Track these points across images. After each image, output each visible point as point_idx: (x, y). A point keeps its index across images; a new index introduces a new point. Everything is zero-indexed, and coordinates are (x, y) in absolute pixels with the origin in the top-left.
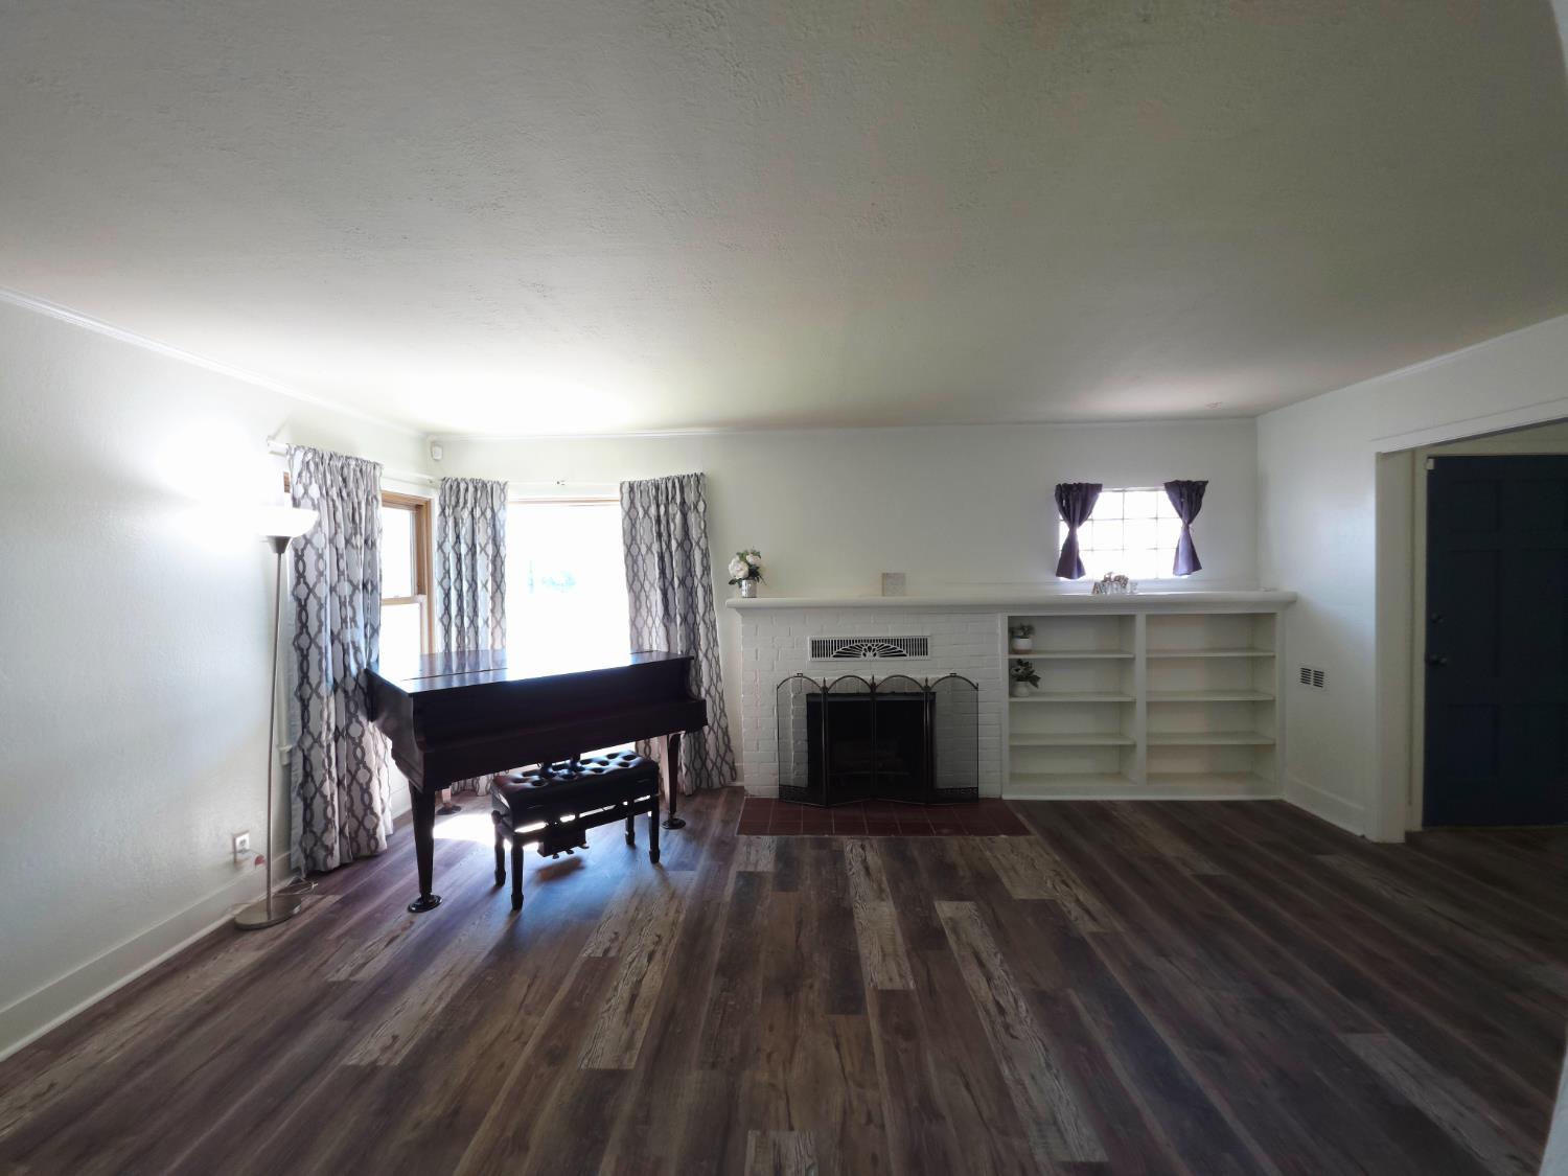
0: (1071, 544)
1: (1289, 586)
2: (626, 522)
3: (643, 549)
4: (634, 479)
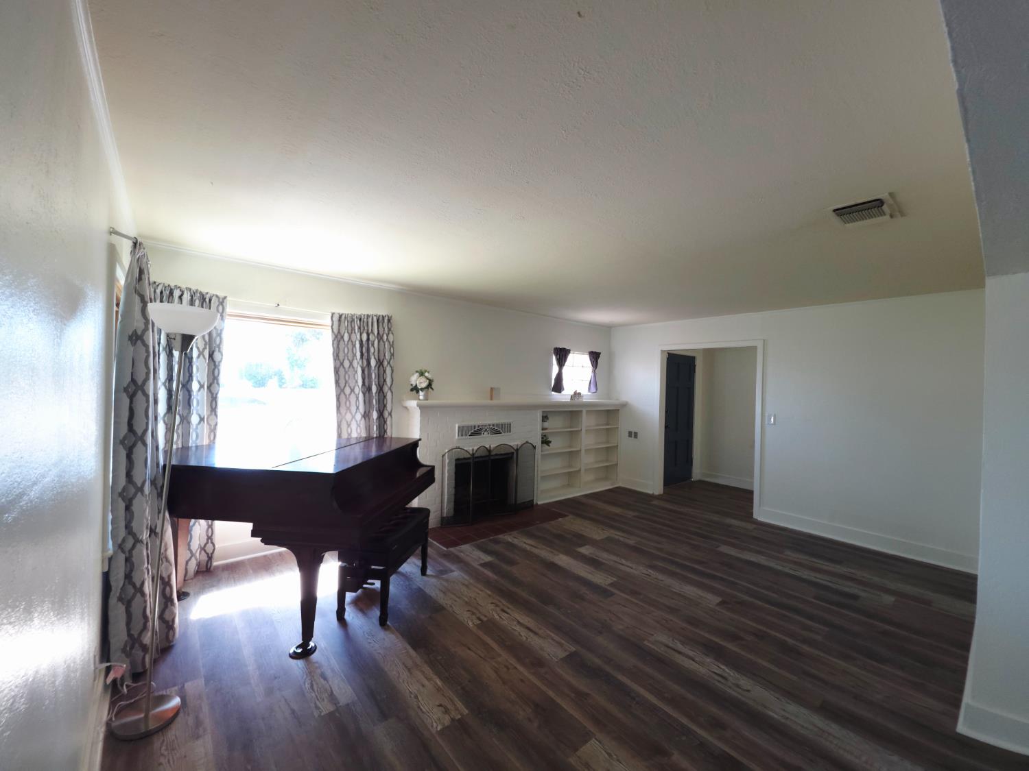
0: (559, 378)
1: (624, 398)
2: (335, 342)
3: (347, 364)
4: (341, 312)
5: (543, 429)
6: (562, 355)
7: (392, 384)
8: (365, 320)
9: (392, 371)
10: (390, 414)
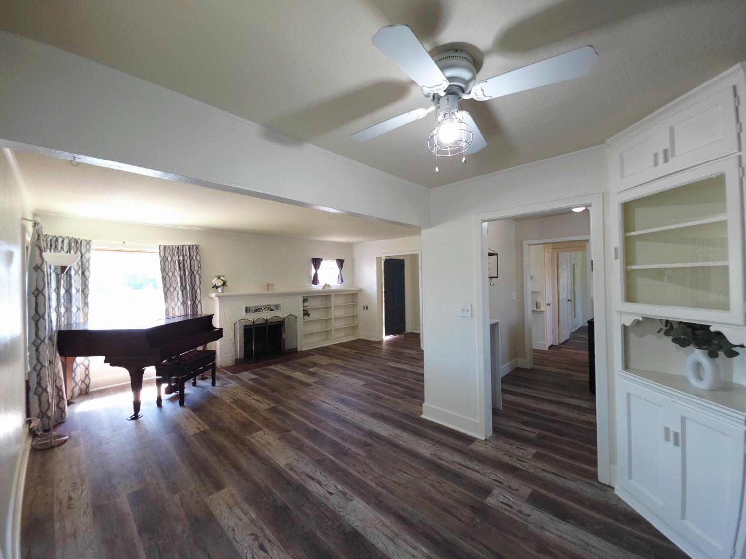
0: (316, 275)
1: (360, 286)
2: (162, 262)
3: (170, 274)
4: (165, 245)
5: (304, 307)
6: (317, 262)
7: (200, 284)
8: (181, 248)
9: (200, 277)
10: (200, 301)
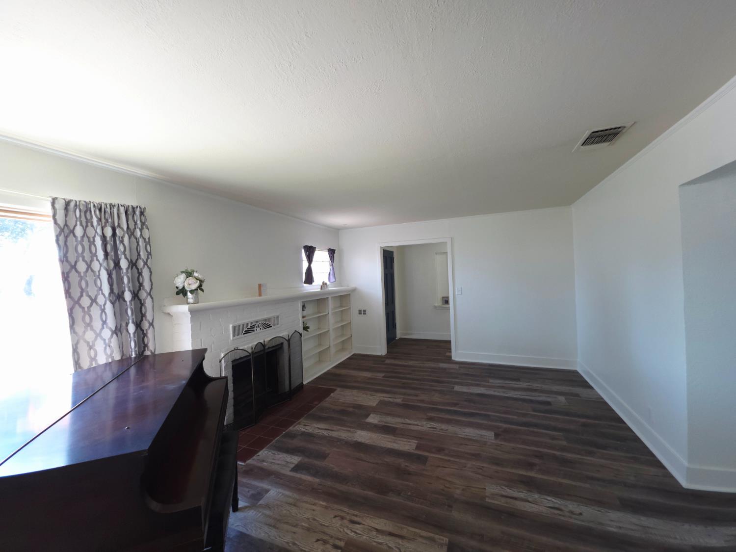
0: (309, 271)
1: (353, 285)
3: (82, 267)
4: (68, 198)
5: (304, 317)
6: (310, 251)
9: (151, 272)
10: (151, 324)
